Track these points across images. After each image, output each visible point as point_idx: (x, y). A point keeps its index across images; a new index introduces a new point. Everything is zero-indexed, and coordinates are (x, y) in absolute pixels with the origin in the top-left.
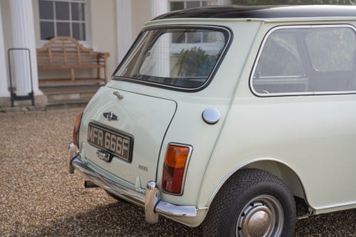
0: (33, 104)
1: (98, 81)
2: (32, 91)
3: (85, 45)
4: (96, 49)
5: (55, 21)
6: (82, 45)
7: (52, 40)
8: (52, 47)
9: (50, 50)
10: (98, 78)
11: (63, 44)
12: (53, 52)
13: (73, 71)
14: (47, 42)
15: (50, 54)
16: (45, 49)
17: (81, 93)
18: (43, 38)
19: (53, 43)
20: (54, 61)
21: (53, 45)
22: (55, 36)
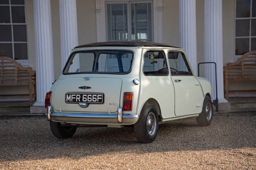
0: (217, 110)
2: (217, 98)
5: (250, 37)
7: (244, 55)
9: (242, 65)
11: (255, 57)
12: (245, 65)
14: (240, 56)
15: (243, 67)
18: (237, 54)
19: (246, 57)
20: (246, 73)
21: (246, 59)
22: (249, 51)
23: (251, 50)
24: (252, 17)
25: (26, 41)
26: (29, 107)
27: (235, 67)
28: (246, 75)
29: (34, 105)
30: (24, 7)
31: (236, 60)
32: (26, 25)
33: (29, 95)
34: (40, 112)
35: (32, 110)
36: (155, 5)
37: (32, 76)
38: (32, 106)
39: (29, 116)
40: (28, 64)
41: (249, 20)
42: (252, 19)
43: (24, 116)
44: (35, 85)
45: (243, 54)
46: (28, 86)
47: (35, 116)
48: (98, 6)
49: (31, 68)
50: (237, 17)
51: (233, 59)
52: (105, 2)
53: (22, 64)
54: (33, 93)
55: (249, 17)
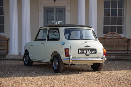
1: (128, 51)
3: (122, 35)
4: (127, 37)
5: (110, 26)
6: (121, 35)
8: (107, 37)
9: (106, 38)
10: (128, 50)
11: (112, 35)
12: (107, 38)
13: (114, 46)
15: (106, 39)
16: (104, 37)
17: (115, 56)
18: (104, 33)
20: (108, 42)
21: (108, 36)
22: (109, 32)
23: (111, 32)
24: (111, 16)
25: (4, 24)
26: (6, 55)
27: (103, 39)
28: (108, 43)
29: (8, 54)
30: (3, 7)
31: (104, 36)
32: (4, 16)
33: (5, 50)
34: (11, 58)
35: (7, 57)
36: (67, 9)
37: (7, 41)
38: (7, 54)
39: (6, 59)
40: (4, 35)
41: (110, 18)
42: (111, 18)
43: (3, 59)
44: (8, 45)
45: (106, 33)
46: (4, 45)
47: (9, 59)
48: (39, 8)
49: (6, 37)
50: (104, 16)
51: (102, 35)
52: (43, 6)
53: (1, 35)
54: (7, 49)
55: (110, 16)
